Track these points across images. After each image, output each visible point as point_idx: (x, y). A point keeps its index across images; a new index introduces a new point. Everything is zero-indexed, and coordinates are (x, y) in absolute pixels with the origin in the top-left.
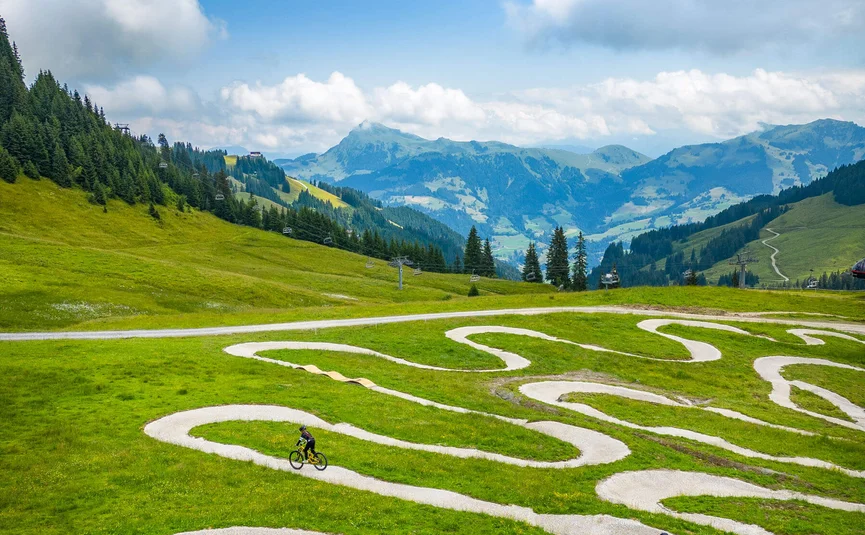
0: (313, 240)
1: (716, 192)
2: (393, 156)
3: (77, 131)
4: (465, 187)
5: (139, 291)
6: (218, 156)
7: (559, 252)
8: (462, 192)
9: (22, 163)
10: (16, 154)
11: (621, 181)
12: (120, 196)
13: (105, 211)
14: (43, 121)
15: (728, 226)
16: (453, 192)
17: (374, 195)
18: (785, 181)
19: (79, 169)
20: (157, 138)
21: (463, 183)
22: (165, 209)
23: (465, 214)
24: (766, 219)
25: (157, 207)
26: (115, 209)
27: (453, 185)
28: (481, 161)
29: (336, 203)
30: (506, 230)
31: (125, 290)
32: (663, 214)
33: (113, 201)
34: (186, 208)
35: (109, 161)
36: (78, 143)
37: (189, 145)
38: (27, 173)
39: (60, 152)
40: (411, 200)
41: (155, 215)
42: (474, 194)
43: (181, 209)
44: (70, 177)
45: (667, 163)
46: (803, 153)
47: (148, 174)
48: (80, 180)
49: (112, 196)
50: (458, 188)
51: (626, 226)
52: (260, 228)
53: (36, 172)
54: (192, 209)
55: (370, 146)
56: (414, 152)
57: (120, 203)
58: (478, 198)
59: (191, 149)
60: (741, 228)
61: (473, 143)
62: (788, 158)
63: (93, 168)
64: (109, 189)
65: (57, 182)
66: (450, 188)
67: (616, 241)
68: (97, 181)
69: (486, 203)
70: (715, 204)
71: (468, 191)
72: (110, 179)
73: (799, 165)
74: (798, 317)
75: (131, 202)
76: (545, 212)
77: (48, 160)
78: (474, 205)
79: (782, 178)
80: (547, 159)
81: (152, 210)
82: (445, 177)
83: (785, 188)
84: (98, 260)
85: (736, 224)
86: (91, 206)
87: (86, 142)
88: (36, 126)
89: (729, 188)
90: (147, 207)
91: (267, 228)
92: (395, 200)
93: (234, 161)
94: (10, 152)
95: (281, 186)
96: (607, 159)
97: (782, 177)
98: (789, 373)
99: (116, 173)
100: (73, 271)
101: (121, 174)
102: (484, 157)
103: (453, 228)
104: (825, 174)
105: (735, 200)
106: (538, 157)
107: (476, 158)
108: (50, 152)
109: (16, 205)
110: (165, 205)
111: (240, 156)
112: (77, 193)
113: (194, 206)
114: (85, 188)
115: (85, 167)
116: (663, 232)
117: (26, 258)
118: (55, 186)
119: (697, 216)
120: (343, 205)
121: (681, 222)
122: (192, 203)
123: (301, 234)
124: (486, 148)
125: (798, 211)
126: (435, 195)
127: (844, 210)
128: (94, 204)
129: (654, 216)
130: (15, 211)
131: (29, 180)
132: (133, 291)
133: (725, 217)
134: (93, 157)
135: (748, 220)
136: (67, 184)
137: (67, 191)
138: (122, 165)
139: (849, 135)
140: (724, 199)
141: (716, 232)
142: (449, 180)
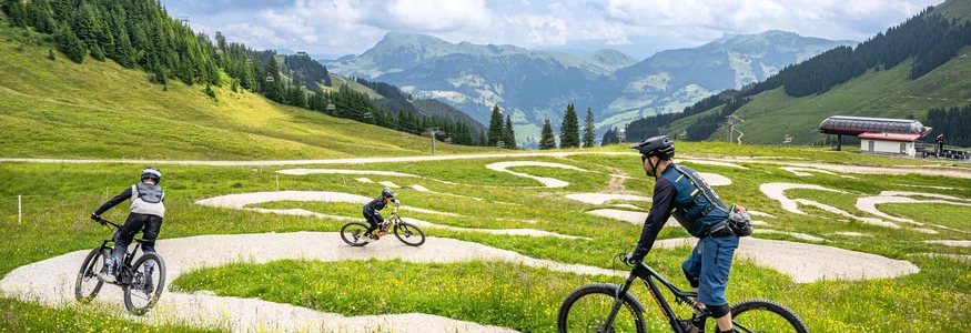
0: (354, 118)
1: (691, 89)
2: (422, 57)
3: (140, 19)
4: (485, 83)
5: (195, 151)
6: (269, 56)
7: (571, 126)
8: (482, 88)
9: (89, 46)
10: (84, 38)
11: (615, 79)
12: (180, 77)
13: (165, 89)
14: (110, 10)
15: (702, 115)
16: (473, 87)
17: (406, 89)
18: (745, 80)
19: (142, 53)
20: (215, 35)
21: (483, 80)
22: (220, 90)
23: (484, 106)
24: (732, 109)
25: (213, 88)
26: (175, 88)
27: (474, 82)
28: (498, 61)
29: (372, 95)
30: (520, 120)
31: (181, 150)
32: (649, 106)
33: (171, 81)
34: (239, 90)
35: (170, 46)
36: (141, 30)
37: (243, 46)
38: (92, 55)
39: (124, 36)
40: (438, 94)
41: (212, 95)
42: (492, 89)
43: (234, 90)
44: (133, 59)
45: (651, 65)
46: (758, 57)
47: (205, 58)
48: (142, 63)
49: (171, 77)
50: (478, 84)
51: (619, 117)
52: (306, 108)
53: (101, 54)
54: (244, 90)
55: (402, 48)
56: (440, 54)
57: (179, 83)
58: (495, 93)
59: (244, 50)
60: (713, 116)
61: (490, 46)
62: (747, 61)
63: (154, 52)
64: (169, 71)
65: (121, 64)
66: (471, 84)
67: (613, 129)
68: (158, 64)
69: (502, 96)
70: (690, 98)
71: (487, 86)
72: (170, 62)
73: (755, 67)
74: (784, 160)
75: (189, 83)
76: (552, 105)
77: (113, 43)
78: (492, 98)
79: (742, 77)
80: (553, 60)
81: (208, 89)
82: (467, 75)
83: (745, 84)
84: (157, 126)
85: (709, 113)
86: (152, 85)
87: (149, 29)
88: (103, 14)
89: (700, 85)
90: (205, 87)
91: (312, 109)
92: (424, 94)
93: (283, 60)
94: (77, 36)
95: (323, 81)
96: (602, 60)
97: (743, 75)
98: (789, 194)
99: (176, 56)
100: (133, 134)
101: (181, 58)
102: (500, 58)
103: (475, 117)
104: (776, 73)
105: (707, 95)
106: (545, 58)
107: (494, 58)
108: (115, 37)
109: (83, 82)
110: (220, 86)
111: (288, 55)
112: (139, 73)
113: (247, 88)
114: (146, 69)
115: (147, 50)
116: (650, 119)
117: (89, 123)
118: (119, 67)
119: (677, 108)
120: (380, 97)
121: (665, 112)
122: (244, 85)
123: (342, 113)
124: (502, 50)
125: (757, 101)
126: (458, 90)
127: (793, 100)
128: (155, 83)
129: (642, 109)
130: (81, 87)
131: (95, 61)
132: (189, 151)
133: (700, 107)
134: (155, 42)
135: (719, 109)
136: (130, 65)
137: (130, 71)
138: (182, 50)
139: (793, 43)
140: (696, 93)
141: (694, 118)
142: (470, 77)
